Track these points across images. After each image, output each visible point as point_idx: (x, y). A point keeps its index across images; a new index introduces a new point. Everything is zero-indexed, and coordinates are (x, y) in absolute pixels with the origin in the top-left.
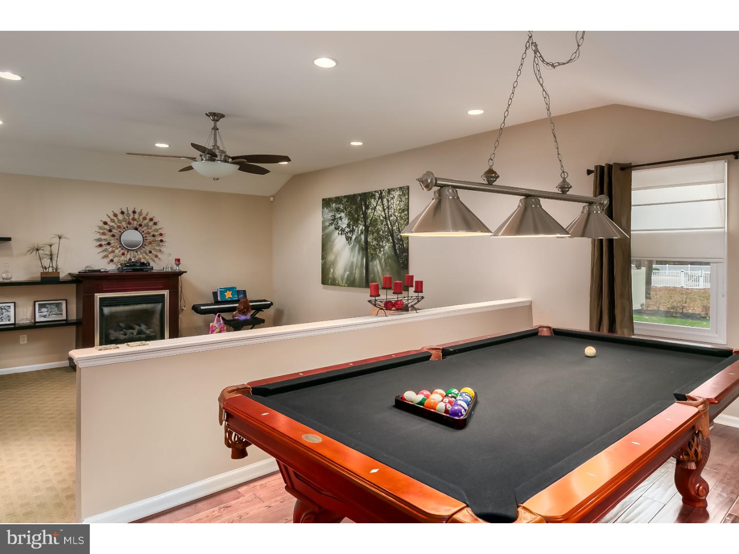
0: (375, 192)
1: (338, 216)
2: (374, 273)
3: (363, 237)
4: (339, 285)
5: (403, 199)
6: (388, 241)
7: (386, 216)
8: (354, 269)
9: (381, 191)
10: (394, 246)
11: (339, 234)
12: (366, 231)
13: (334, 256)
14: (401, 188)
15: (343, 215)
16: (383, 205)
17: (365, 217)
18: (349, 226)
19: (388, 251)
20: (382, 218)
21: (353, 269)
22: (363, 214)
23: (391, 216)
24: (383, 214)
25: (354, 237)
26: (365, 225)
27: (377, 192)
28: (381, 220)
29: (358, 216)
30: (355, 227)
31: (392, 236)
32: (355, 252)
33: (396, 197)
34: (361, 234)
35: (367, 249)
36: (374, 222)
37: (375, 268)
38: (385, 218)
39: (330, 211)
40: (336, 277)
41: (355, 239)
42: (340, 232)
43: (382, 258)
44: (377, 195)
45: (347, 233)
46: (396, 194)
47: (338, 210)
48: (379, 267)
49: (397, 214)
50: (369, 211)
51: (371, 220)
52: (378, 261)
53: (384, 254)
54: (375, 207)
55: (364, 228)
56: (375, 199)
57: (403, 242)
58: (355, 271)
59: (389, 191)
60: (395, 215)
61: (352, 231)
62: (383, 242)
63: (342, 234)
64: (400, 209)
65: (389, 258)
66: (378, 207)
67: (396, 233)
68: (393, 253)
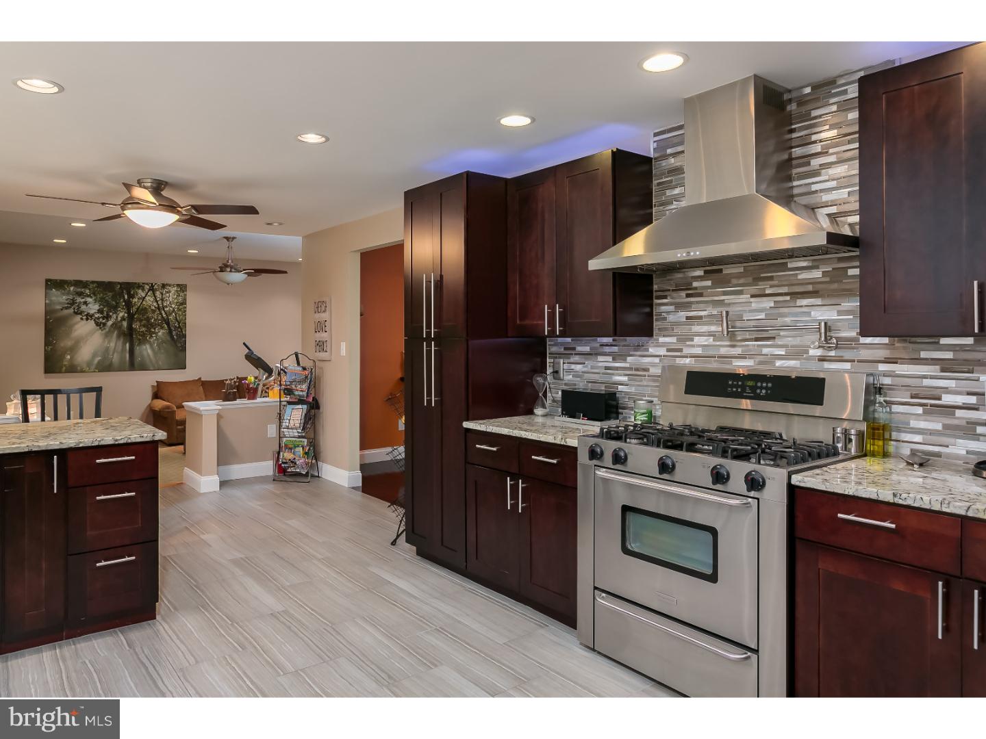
0: (143, 283)
1: (79, 300)
2: (142, 356)
3: (125, 324)
4: (82, 371)
5: (182, 294)
6: (162, 328)
7: (158, 304)
8: (111, 353)
9: (152, 284)
10: (170, 332)
11: (82, 319)
12: (131, 318)
13: (73, 342)
14: (178, 285)
15: (89, 300)
16: (155, 296)
17: (129, 305)
18: (100, 311)
19: (163, 337)
20: (153, 308)
21: (108, 354)
22: (125, 301)
23: (167, 307)
24: (155, 304)
25: (110, 323)
26: (129, 312)
27: (147, 284)
28: (152, 310)
29: (117, 303)
30: (111, 314)
31: (168, 324)
32: (112, 337)
33: (173, 292)
34: (121, 321)
35: (131, 335)
36: (143, 310)
37: (145, 353)
38: (159, 308)
39: (64, 294)
40: (76, 363)
41: (113, 324)
42: (85, 317)
43: (154, 343)
44: (147, 287)
45: (99, 318)
46: (173, 290)
47: (80, 294)
48: (149, 351)
49: (173, 306)
50: (135, 300)
51: (138, 309)
52: (148, 346)
53: (157, 339)
54: (144, 298)
55: (126, 315)
56: (143, 290)
57: (181, 330)
58: (113, 355)
59: (164, 286)
60: (171, 307)
61: (108, 317)
62: (155, 329)
63: (87, 319)
64: (177, 303)
65: (163, 342)
66: (147, 298)
67: (172, 321)
68: (169, 338)
